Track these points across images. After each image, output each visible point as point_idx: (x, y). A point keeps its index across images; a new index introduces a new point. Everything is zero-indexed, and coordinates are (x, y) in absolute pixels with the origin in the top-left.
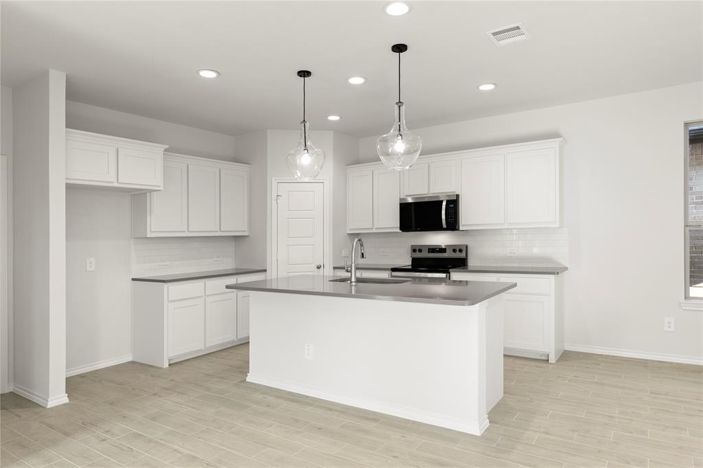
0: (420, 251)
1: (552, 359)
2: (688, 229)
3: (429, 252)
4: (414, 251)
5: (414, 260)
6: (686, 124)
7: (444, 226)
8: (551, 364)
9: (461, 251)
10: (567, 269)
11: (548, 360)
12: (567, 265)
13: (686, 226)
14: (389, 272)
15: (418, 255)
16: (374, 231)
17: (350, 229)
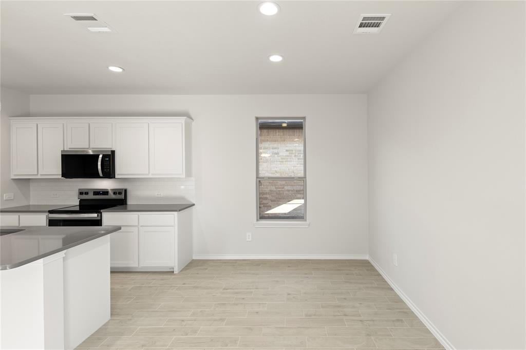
0: (87, 193)
1: (176, 271)
2: (258, 179)
3: (94, 195)
4: (81, 193)
5: (81, 201)
6: (257, 119)
7: (101, 175)
8: (175, 274)
9: (120, 193)
10: (194, 205)
11: (173, 272)
12: (194, 203)
13: (257, 178)
14: (47, 214)
15: (84, 197)
16: (39, 177)
17: (15, 175)
